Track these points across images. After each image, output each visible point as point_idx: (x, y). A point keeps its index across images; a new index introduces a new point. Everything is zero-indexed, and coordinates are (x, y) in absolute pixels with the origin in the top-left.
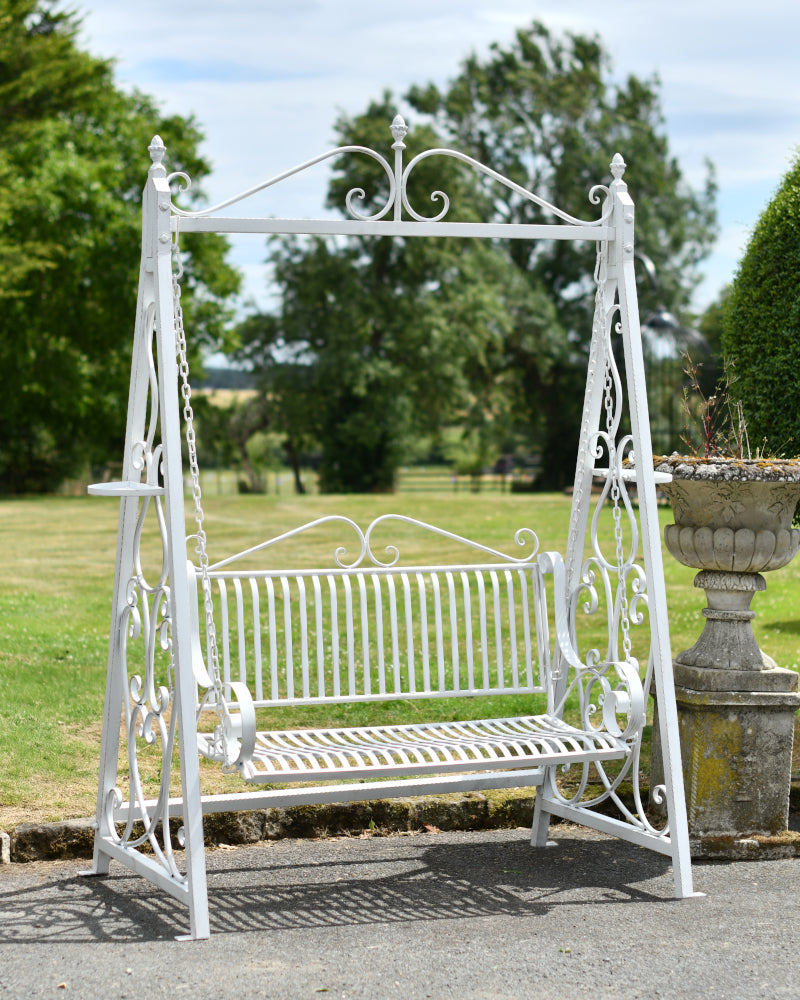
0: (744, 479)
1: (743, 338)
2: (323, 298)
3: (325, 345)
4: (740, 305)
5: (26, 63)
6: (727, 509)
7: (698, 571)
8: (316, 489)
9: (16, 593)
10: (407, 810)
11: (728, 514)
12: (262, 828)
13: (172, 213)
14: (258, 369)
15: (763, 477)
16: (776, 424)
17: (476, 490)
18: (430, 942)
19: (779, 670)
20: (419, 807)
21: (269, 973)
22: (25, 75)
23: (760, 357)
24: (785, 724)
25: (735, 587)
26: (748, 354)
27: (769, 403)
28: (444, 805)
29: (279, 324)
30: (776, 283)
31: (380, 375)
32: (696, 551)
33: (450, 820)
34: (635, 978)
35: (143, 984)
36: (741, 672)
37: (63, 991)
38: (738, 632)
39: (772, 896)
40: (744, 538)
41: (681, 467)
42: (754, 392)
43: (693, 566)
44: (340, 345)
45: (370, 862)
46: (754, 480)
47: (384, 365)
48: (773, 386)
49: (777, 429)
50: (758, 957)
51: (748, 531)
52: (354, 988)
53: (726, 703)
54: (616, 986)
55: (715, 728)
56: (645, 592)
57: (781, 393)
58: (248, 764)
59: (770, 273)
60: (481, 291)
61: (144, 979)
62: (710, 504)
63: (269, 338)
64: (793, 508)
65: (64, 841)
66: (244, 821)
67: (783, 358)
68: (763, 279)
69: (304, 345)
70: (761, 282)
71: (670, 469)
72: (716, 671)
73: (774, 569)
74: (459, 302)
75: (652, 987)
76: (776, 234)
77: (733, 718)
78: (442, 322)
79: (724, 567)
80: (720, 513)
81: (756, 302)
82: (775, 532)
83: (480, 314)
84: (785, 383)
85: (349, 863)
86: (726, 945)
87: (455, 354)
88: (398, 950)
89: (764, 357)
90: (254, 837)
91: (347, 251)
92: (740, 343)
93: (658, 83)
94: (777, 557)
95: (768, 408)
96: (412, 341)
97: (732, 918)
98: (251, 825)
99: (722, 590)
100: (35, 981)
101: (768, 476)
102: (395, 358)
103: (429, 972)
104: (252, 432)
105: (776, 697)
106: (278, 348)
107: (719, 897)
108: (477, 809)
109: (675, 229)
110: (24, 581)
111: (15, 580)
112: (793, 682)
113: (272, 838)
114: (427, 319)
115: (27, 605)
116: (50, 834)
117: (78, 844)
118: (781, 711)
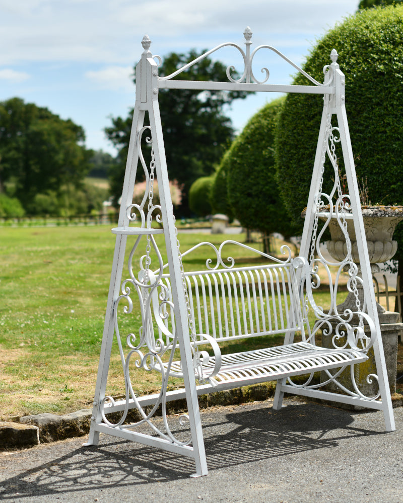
0: (387, 216)
6: (369, 231)
11: (370, 234)
15: (395, 215)
19: (388, 312)
24: (394, 339)
33: (226, 400)
40: (379, 246)
46: (392, 216)
51: (380, 242)
58: (212, 379)
65: (63, 428)
82: (391, 243)
101: (398, 214)
105: (392, 326)
108: (237, 393)
112: (397, 318)
116: (56, 425)
117: (69, 429)
118: (392, 333)
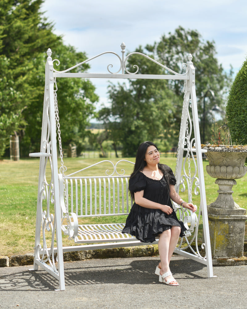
0: (229, 151)
1: (231, 110)
2: (123, 103)
3: (123, 116)
4: (231, 100)
5: (37, 38)
6: (224, 160)
7: (216, 179)
8: (121, 156)
9: (28, 185)
10: (129, 250)
11: (225, 162)
12: (86, 256)
13: (54, 72)
14: (105, 123)
15: (235, 151)
16: (241, 135)
17: (166, 157)
18: (132, 292)
19: (240, 209)
20: (133, 249)
21: (81, 301)
22: (37, 41)
23: (236, 115)
24: (242, 225)
25: (227, 184)
26: (233, 115)
27: (239, 129)
28: (141, 249)
29: (111, 110)
30: (241, 94)
31: (139, 124)
32: (215, 173)
33: (142, 253)
34: (193, 303)
35: (42, 305)
36: (229, 209)
37: (18, 307)
38: (228, 197)
39: (237, 277)
40: (230, 169)
41: (210, 148)
42: (234, 126)
43: (214, 178)
44: (127, 116)
45: (117, 266)
46: (232, 152)
47: (140, 122)
48: (240, 124)
49: (241, 137)
50: (231, 297)
51: (231, 167)
52: (107, 306)
53: (224, 219)
54: (187, 306)
55: (221, 226)
56: (199, 185)
57: (242, 126)
58: (76, 237)
59: (239, 91)
60: (167, 101)
61: (43, 303)
62: (219, 159)
63: (108, 114)
64: (244, 160)
65: (26, 260)
66: (80, 254)
67: (243, 116)
68: (237, 93)
69: (118, 116)
70: (236, 93)
71: (207, 148)
72: (221, 209)
73: (239, 178)
74: (161, 104)
75: (198, 306)
76: (241, 79)
77: (226, 223)
78: (156, 110)
79: (224, 178)
80: (222, 161)
81: (235, 99)
82: (239, 167)
83: (167, 108)
84: (243, 123)
85: (111, 266)
86: (222, 293)
87: (160, 119)
88: (122, 294)
89: (237, 116)
90: (83, 258)
91: (129, 90)
92: (231, 111)
93: (214, 43)
94: (240, 175)
95: (239, 131)
96: (147, 115)
97: (225, 284)
98: (82, 255)
99: (223, 185)
100: (10, 304)
101: (236, 150)
102: (143, 119)
103: (130, 301)
104: (103, 140)
105: (239, 217)
106: (110, 117)
107: (221, 277)
108: (150, 250)
109: (221, 84)
110: (32, 182)
111: (29, 182)
112: (244, 212)
113: (89, 259)
114: (152, 109)
115: (31, 189)
116: (21, 258)
117: (29, 261)
118: (241, 221)
